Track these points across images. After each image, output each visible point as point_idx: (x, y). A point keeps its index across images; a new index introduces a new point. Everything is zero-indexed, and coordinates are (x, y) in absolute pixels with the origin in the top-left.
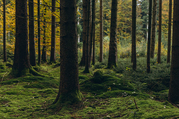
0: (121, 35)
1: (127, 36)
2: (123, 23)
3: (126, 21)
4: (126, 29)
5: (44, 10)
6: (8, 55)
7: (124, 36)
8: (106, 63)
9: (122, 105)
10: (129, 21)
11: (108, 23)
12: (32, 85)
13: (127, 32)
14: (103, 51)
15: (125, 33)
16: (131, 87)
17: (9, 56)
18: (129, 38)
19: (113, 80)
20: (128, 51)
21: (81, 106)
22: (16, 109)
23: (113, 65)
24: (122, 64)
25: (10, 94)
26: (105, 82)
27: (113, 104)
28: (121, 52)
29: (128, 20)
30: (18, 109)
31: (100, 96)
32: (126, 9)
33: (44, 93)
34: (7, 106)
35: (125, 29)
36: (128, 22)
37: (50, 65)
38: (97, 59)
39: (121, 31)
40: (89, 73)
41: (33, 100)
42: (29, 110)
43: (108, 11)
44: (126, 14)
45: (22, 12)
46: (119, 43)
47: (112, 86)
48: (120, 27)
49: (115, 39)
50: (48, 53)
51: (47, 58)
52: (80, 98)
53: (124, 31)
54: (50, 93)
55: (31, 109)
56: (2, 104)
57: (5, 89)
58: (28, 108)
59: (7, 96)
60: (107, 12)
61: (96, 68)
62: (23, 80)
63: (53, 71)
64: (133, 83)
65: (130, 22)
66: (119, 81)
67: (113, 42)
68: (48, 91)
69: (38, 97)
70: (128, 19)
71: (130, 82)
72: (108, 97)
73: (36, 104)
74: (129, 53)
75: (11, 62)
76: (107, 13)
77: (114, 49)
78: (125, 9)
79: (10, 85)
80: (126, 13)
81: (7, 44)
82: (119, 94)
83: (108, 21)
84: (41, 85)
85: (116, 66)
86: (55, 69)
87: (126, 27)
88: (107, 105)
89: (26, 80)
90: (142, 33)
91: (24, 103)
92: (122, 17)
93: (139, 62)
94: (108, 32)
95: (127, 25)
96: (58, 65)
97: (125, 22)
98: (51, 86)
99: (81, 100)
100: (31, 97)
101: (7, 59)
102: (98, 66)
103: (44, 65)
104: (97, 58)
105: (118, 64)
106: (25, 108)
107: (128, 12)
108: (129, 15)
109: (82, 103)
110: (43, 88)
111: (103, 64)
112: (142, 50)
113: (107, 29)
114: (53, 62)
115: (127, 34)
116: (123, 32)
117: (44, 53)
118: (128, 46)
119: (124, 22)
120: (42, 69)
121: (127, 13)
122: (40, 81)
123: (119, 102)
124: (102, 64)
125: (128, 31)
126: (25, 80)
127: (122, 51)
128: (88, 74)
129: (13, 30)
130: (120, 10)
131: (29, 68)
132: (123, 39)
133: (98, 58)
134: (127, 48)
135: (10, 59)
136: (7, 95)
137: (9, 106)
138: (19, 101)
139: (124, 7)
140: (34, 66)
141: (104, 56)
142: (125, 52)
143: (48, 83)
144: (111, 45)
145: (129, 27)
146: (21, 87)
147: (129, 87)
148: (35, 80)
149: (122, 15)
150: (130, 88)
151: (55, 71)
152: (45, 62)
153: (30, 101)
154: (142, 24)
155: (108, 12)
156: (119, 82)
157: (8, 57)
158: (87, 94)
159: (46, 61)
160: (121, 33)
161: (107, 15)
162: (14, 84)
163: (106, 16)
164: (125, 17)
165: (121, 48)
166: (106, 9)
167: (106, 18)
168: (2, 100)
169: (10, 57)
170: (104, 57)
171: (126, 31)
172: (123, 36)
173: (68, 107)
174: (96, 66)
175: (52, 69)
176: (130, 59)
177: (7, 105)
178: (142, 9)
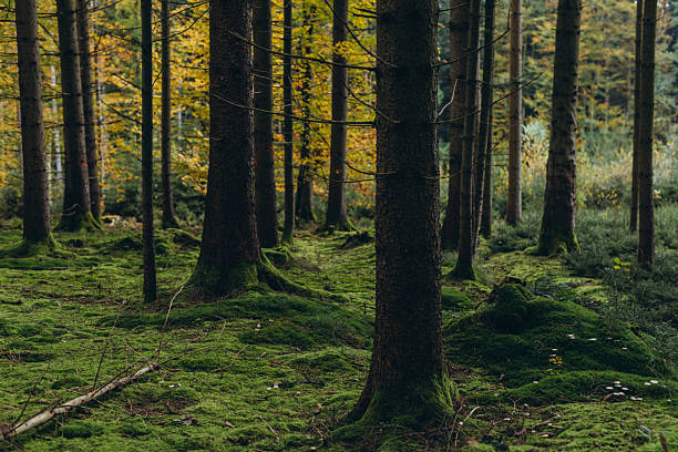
0: (588, 114)
1: (609, 117)
2: (599, 69)
3: (607, 63)
4: (607, 91)
5: (306, 36)
6: (178, 191)
7: (599, 116)
8: (535, 231)
9: (611, 445)
10: (622, 59)
11: (539, 70)
12: (270, 335)
13: (613, 102)
14: (521, 182)
15: (603, 107)
16: (639, 352)
17: (180, 195)
18: (620, 125)
19: (568, 320)
20: (618, 179)
21: (454, 434)
22: (218, 435)
23: (562, 240)
24: (595, 238)
25: (194, 370)
26: (537, 329)
27: (574, 433)
28: (587, 182)
29: (615, 58)
30: (224, 435)
31: (520, 391)
32: (610, 15)
33: (313, 366)
34: (188, 423)
35: (603, 90)
36: (616, 66)
37: (325, 236)
38: (497, 209)
39: (588, 99)
40: (474, 280)
41: (275, 395)
42: (263, 442)
43: (541, 23)
44: (608, 35)
45: (233, 61)
46: (583, 146)
47: (565, 346)
48: (586, 83)
49: (572, 143)
50: (319, 189)
51: (313, 207)
52: (448, 402)
53: (600, 99)
54: (333, 369)
55: (269, 436)
56: (171, 413)
57: (177, 346)
58: (262, 436)
59: (185, 379)
60: (537, 29)
61: (494, 252)
62: (236, 309)
63: (339, 266)
64: (644, 330)
65: (623, 64)
66: (592, 326)
67: (562, 153)
68: (326, 358)
69: (291, 385)
70: (618, 52)
71: (632, 329)
72: (552, 400)
73: (288, 414)
74: (620, 186)
75: (189, 218)
76: (534, 33)
77: (566, 181)
78: (606, 16)
79: (191, 332)
80: (609, 31)
81: (176, 155)
82: (594, 387)
83: (541, 61)
84: (302, 333)
85: (571, 246)
86: (347, 257)
87: (609, 85)
88: (550, 437)
89: (247, 308)
90: (670, 106)
91: (243, 411)
92: (594, 47)
93: (661, 227)
94: (539, 104)
95: (614, 76)
96: (356, 240)
97: (603, 66)
98: (338, 336)
99: (450, 410)
100: (267, 384)
101: (175, 206)
102: (504, 242)
103: (304, 237)
104: (497, 206)
105: (578, 236)
106: (249, 433)
107: (616, 27)
108: (621, 36)
109: (457, 425)
110: (310, 343)
111: (523, 235)
112: (671, 174)
113: (534, 92)
114: (338, 225)
115: (611, 112)
116: (597, 104)
117: (305, 189)
118: (616, 159)
119: (603, 63)
120: (299, 255)
121: (614, 32)
122: (298, 317)
123: (598, 426)
124: (518, 235)
125: (617, 99)
126: (242, 308)
127: (593, 177)
128: (470, 282)
129: (197, 104)
130: (587, 21)
131: (258, 264)
132: (597, 129)
133: (500, 205)
134: (612, 166)
135: (186, 205)
136: (183, 374)
137: (194, 423)
138: (227, 398)
139: (601, 8)
140: (271, 247)
141: (523, 198)
142: (605, 184)
143: (327, 326)
144: (553, 166)
145: (621, 85)
146: (232, 339)
147: (632, 350)
148: (277, 310)
149: (595, 37)
150: (633, 355)
151: (346, 266)
152: (307, 222)
153: (266, 398)
154: (670, 70)
155: (540, 27)
156: (592, 330)
157: (179, 198)
158: (470, 372)
159: (312, 218)
160: (587, 108)
161: (535, 40)
162: (207, 324)
163: (533, 44)
164: (604, 44)
165: (589, 165)
166: (533, 16)
167: (531, 50)
168: (169, 393)
169: (186, 200)
170: (523, 204)
171: (607, 98)
172: (596, 117)
173: (404, 439)
174: (496, 243)
175: (337, 257)
176: (624, 214)
177: (187, 419)
178: (673, 15)
